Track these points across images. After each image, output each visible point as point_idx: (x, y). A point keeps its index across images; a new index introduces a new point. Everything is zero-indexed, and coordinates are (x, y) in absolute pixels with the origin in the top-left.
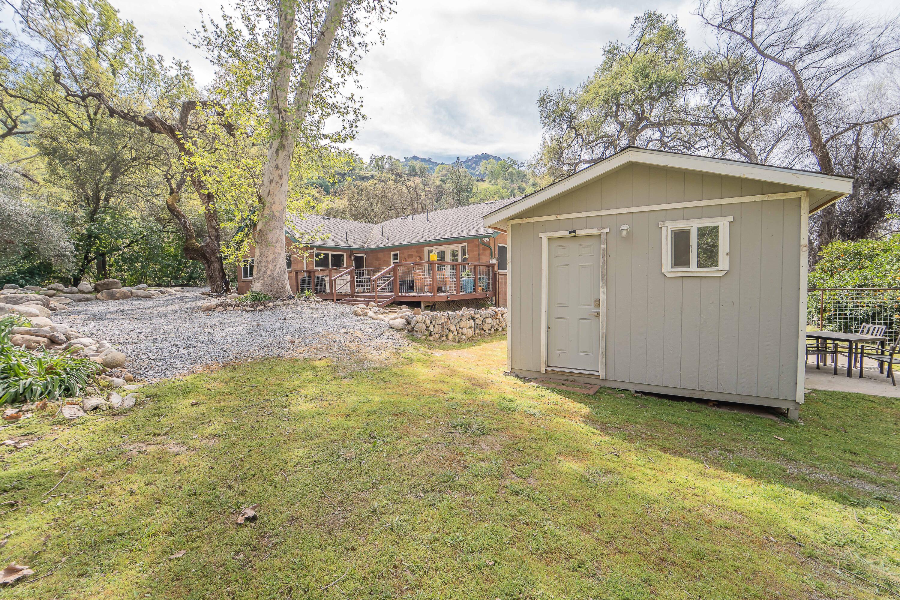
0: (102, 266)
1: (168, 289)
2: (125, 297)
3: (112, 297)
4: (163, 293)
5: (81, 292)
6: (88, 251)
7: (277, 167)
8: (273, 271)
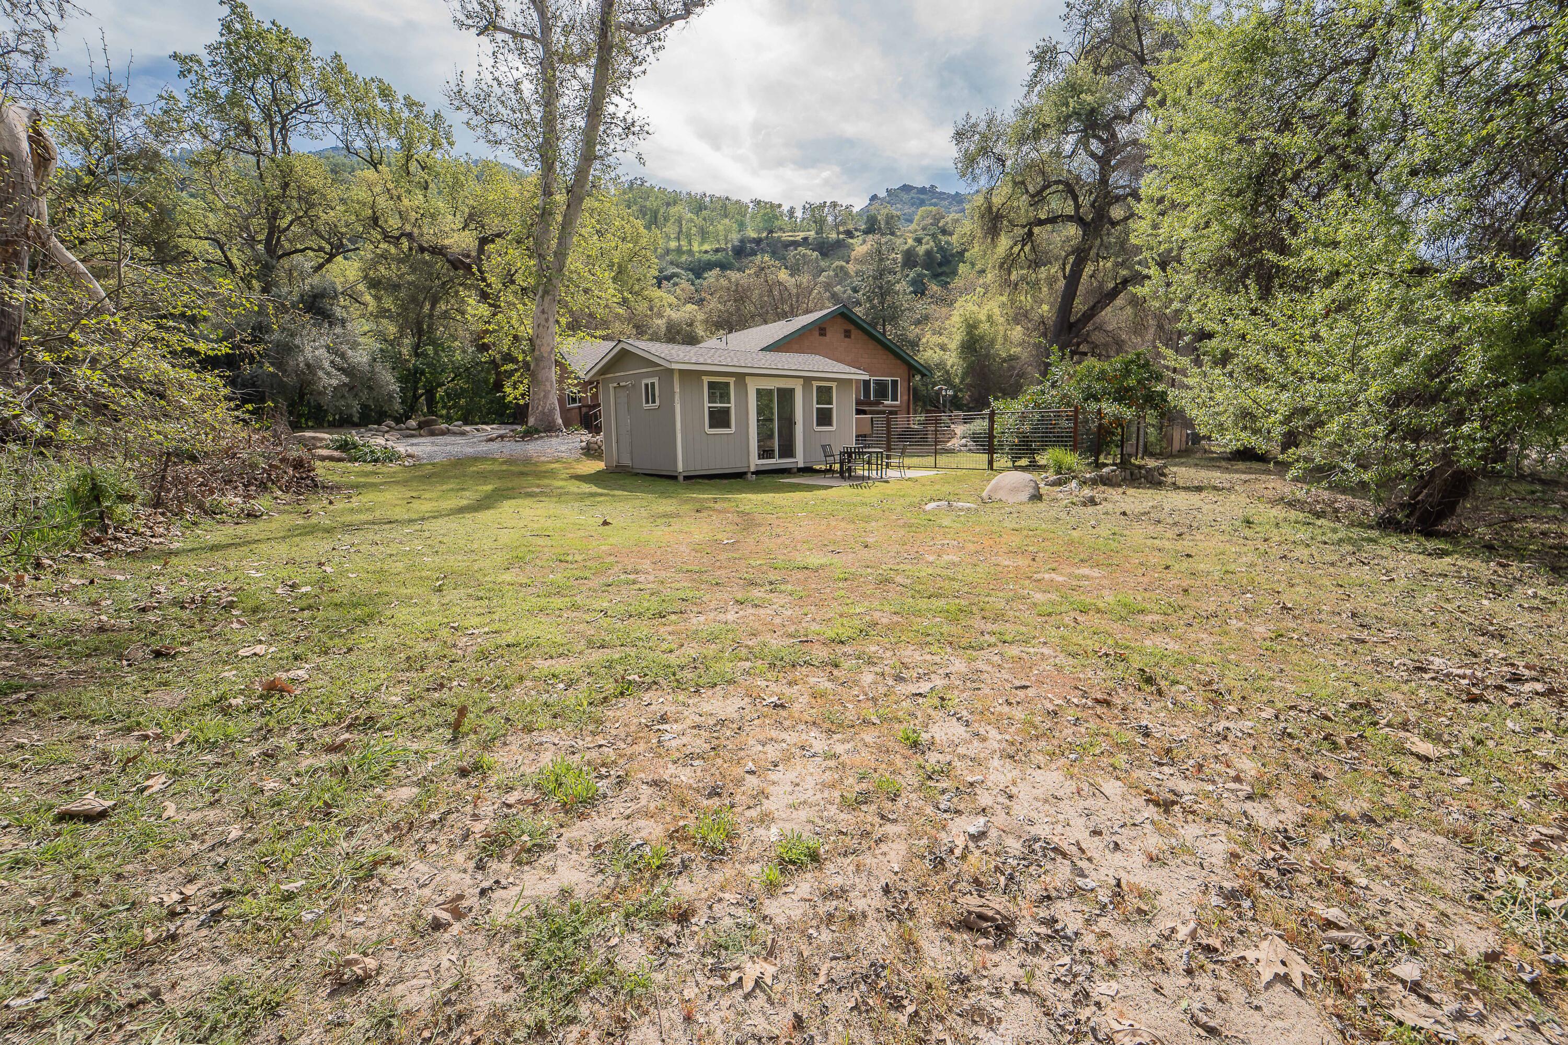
0: (431, 401)
1: (484, 427)
2: (443, 433)
3: (432, 434)
4: (478, 430)
5: (408, 429)
6: (416, 389)
7: (543, 312)
8: (544, 408)
